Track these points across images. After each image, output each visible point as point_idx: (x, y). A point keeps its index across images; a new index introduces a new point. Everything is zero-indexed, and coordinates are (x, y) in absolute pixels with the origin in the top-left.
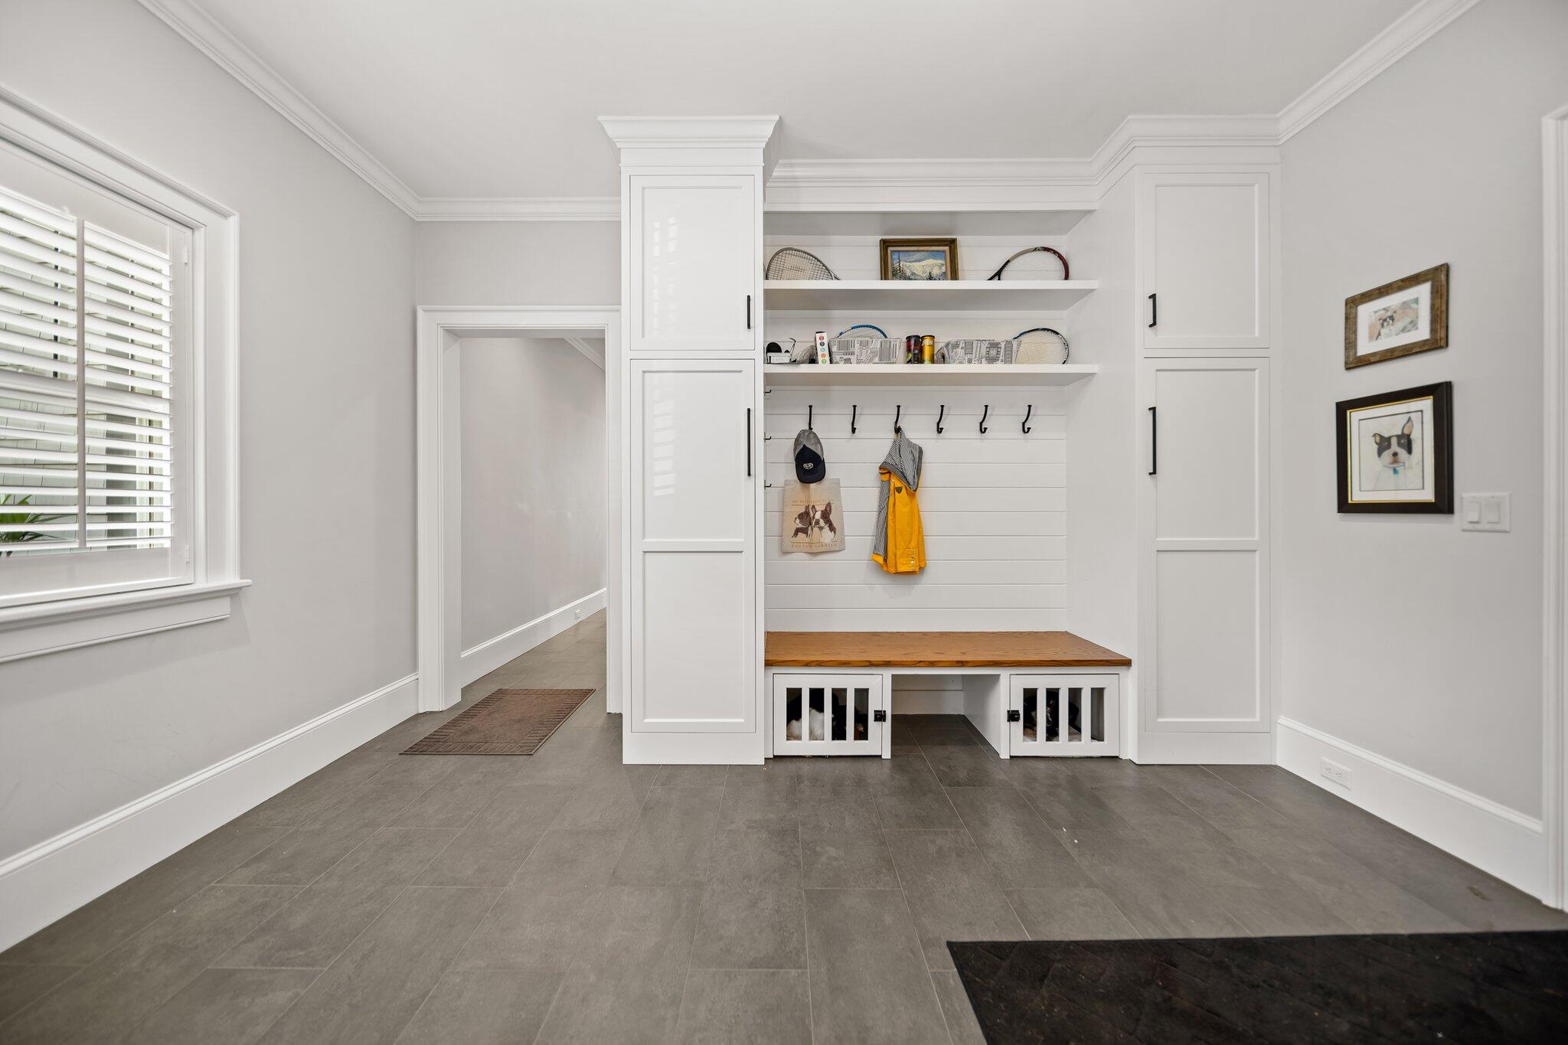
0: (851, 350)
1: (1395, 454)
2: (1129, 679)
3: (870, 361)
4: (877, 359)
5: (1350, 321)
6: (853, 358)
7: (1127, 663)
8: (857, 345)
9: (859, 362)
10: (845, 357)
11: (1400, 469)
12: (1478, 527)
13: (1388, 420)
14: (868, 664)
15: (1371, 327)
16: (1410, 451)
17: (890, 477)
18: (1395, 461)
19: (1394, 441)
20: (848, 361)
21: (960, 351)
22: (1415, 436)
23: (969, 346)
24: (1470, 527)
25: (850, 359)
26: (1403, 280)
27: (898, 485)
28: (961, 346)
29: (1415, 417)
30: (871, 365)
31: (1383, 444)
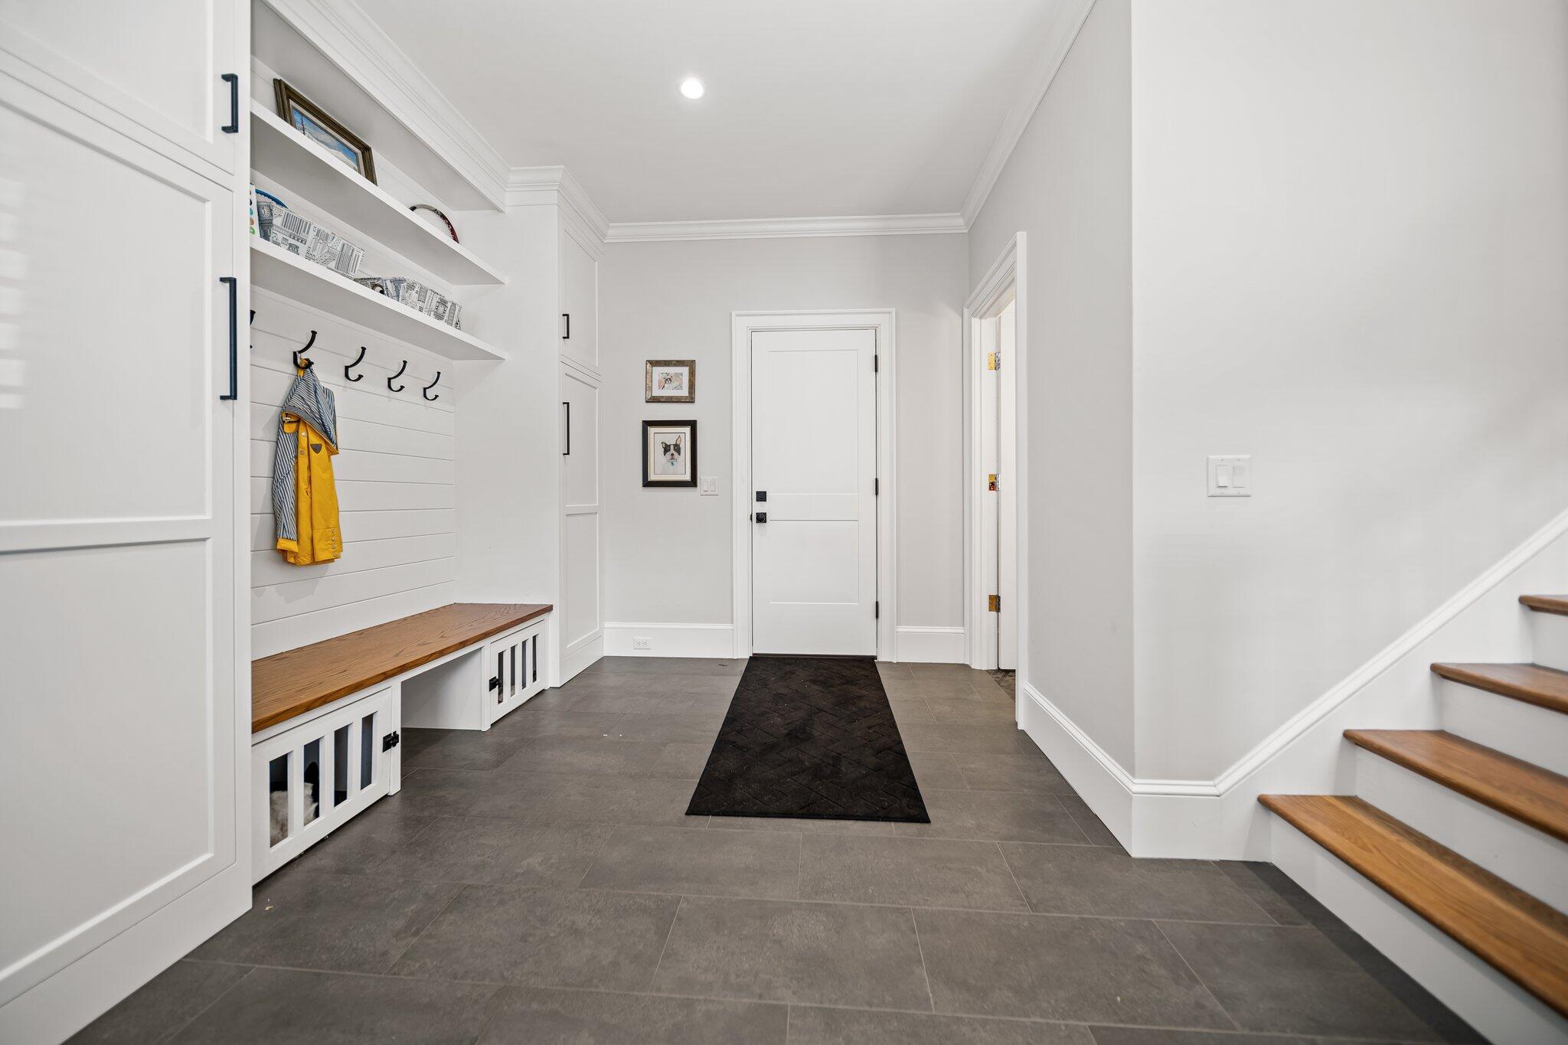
0: (303, 235)
1: (672, 455)
2: (551, 621)
3: (324, 262)
4: (333, 264)
5: (648, 375)
6: (303, 248)
7: (549, 609)
8: (312, 234)
9: (309, 257)
10: (291, 241)
11: (675, 463)
12: (707, 493)
13: (670, 435)
14: (382, 677)
15: (660, 382)
16: (679, 454)
17: (298, 427)
18: (672, 459)
19: (672, 447)
20: (294, 249)
21: (414, 295)
22: (682, 446)
23: (423, 292)
24: (704, 493)
25: (297, 247)
26: (677, 361)
27: (315, 440)
28: (416, 289)
29: (682, 436)
30: (323, 268)
31: (667, 449)
